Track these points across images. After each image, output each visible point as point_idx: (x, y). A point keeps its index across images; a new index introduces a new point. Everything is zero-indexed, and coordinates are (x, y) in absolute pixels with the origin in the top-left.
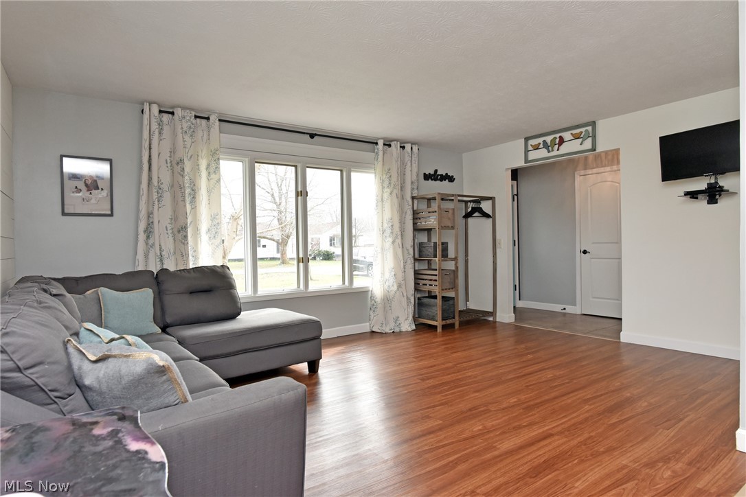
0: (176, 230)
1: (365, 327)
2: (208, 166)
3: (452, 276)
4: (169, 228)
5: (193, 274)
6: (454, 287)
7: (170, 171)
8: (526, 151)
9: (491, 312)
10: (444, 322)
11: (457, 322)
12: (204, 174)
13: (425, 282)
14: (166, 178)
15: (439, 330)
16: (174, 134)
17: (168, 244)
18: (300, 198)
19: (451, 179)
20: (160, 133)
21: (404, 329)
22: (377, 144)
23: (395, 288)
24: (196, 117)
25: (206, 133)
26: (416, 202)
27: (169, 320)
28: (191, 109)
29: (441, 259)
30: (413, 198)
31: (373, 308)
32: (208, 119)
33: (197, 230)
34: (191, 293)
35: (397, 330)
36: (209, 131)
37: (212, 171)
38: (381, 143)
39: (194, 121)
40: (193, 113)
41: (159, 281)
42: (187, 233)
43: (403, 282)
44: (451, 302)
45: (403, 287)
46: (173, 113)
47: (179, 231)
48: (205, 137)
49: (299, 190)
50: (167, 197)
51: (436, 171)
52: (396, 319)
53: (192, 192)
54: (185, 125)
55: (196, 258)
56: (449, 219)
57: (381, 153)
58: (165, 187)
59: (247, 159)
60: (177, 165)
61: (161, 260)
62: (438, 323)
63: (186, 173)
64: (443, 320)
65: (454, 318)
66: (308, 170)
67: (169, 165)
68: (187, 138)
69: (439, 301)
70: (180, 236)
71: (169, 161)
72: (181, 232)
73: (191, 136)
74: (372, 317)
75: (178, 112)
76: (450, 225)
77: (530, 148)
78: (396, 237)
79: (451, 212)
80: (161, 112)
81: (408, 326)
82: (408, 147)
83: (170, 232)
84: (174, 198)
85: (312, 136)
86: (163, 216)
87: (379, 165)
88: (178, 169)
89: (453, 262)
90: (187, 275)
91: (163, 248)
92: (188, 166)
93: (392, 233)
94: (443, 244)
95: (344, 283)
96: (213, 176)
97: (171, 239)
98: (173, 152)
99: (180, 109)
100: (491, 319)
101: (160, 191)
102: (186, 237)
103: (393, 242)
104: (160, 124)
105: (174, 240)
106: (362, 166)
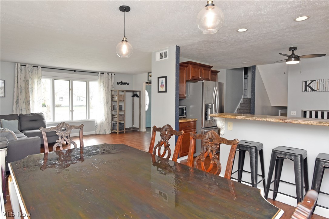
0: (26, 102)
1: (94, 133)
2: (37, 82)
3: (123, 116)
4: (24, 101)
5: (31, 115)
6: (124, 120)
7: (24, 83)
8: (148, 77)
9: (138, 128)
10: (120, 131)
11: (125, 131)
12: (36, 84)
13: (114, 118)
14: (23, 85)
15: (118, 133)
16: (26, 73)
17: (24, 106)
18: (70, 91)
19: (128, 84)
20: (21, 72)
21: (107, 133)
22: (98, 73)
23: (105, 120)
24: (33, 66)
25: (37, 71)
26: (113, 92)
27: (22, 129)
28: (31, 64)
29: (119, 111)
30: (112, 91)
31: (96, 126)
32: (37, 67)
33: (33, 101)
34: (30, 121)
35: (105, 133)
36: (38, 71)
37: (38, 83)
38: (100, 73)
39: (33, 68)
40: (32, 66)
41: (20, 117)
42: (30, 102)
43: (107, 118)
44: (123, 125)
45: (107, 120)
46: (25, 66)
47: (27, 102)
48: (37, 72)
49: (70, 88)
50: (24, 91)
51: (122, 81)
52: (105, 130)
53: (32, 90)
54: (29, 70)
55: (33, 110)
56: (122, 98)
57: (100, 76)
58: (23, 88)
59: (51, 79)
60: (27, 82)
61: (21, 111)
62: (117, 131)
63: (29, 84)
64: (119, 130)
65: (124, 130)
66: (73, 81)
67: (24, 81)
68: (30, 73)
69: (118, 124)
70: (27, 104)
71: (24, 80)
72: (28, 102)
73: (32, 73)
74: (96, 129)
75: (27, 66)
76: (122, 100)
77: (149, 76)
78: (105, 104)
79: (123, 96)
80: (21, 65)
81: (108, 132)
82: (110, 74)
83: (24, 102)
84: (26, 91)
85: (75, 71)
86: (22, 97)
87: (99, 80)
88: (27, 83)
89: (124, 112)
90: (29, 116)
91: (22, 107)
92: (30, 82)
93: (104, 102)
94: (119, 106)
95: (87, 118)
96: (39, 85)
97: (25, 104)
98: (25, 77)
99: (27, 65)
100: (139, 130)
101: (21, 90)
102: (29, 104)
103: (104, 105)
104: (21, 69)
105: (26, 104)
106: (93, 80)
